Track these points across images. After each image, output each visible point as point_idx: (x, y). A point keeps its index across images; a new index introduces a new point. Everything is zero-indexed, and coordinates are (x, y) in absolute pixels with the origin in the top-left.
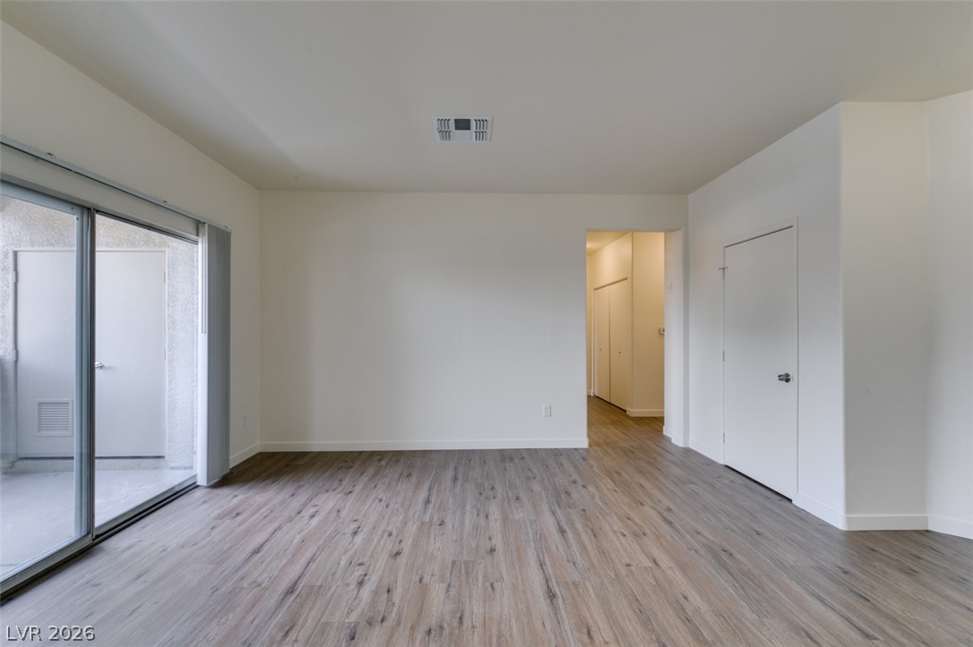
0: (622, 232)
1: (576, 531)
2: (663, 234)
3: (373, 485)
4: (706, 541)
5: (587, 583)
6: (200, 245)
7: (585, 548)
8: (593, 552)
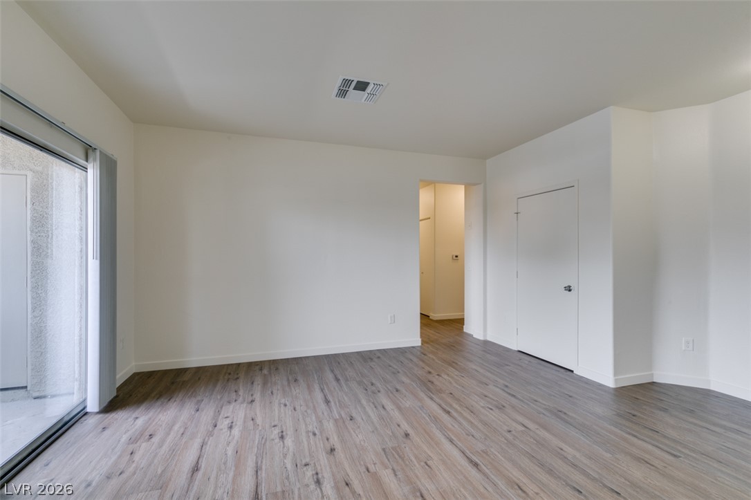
0: (428, 183)
1: (456, 410)
2: (463, 186)
3: (270, 392)
4: (544, 406)
5: (492, 450)
6: (90, 171)
7: (472, 423)
8: (480, 425)
